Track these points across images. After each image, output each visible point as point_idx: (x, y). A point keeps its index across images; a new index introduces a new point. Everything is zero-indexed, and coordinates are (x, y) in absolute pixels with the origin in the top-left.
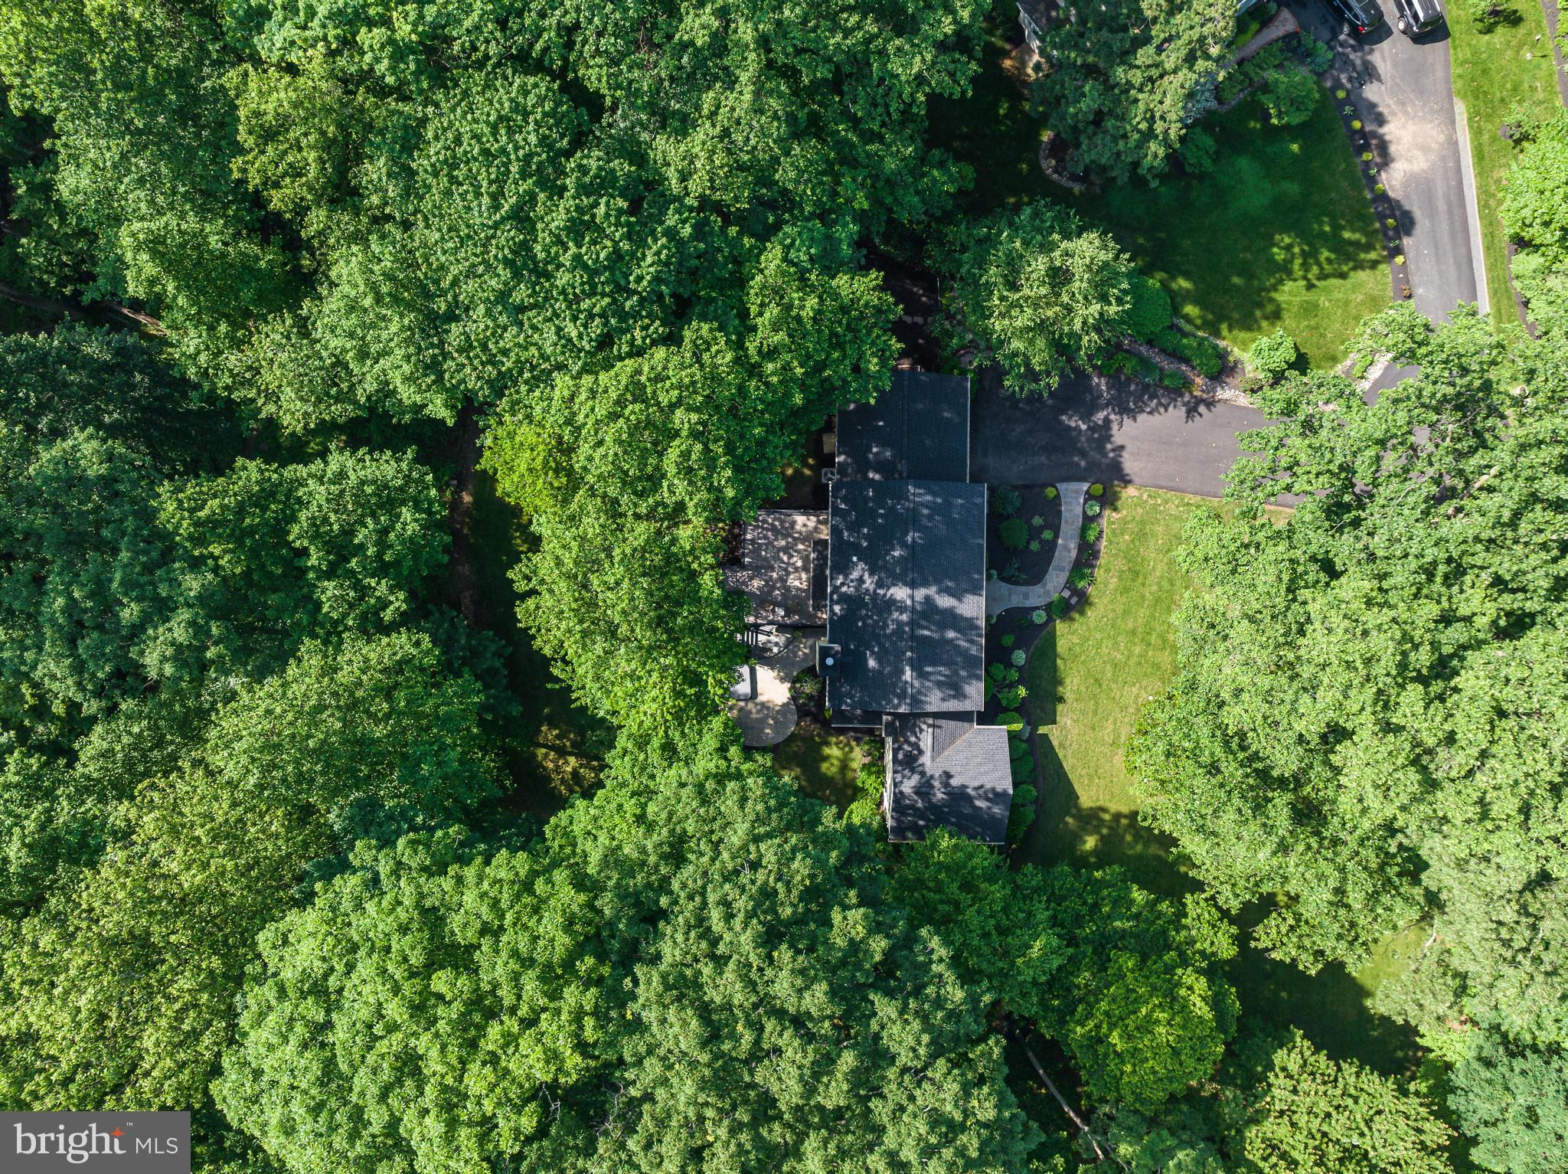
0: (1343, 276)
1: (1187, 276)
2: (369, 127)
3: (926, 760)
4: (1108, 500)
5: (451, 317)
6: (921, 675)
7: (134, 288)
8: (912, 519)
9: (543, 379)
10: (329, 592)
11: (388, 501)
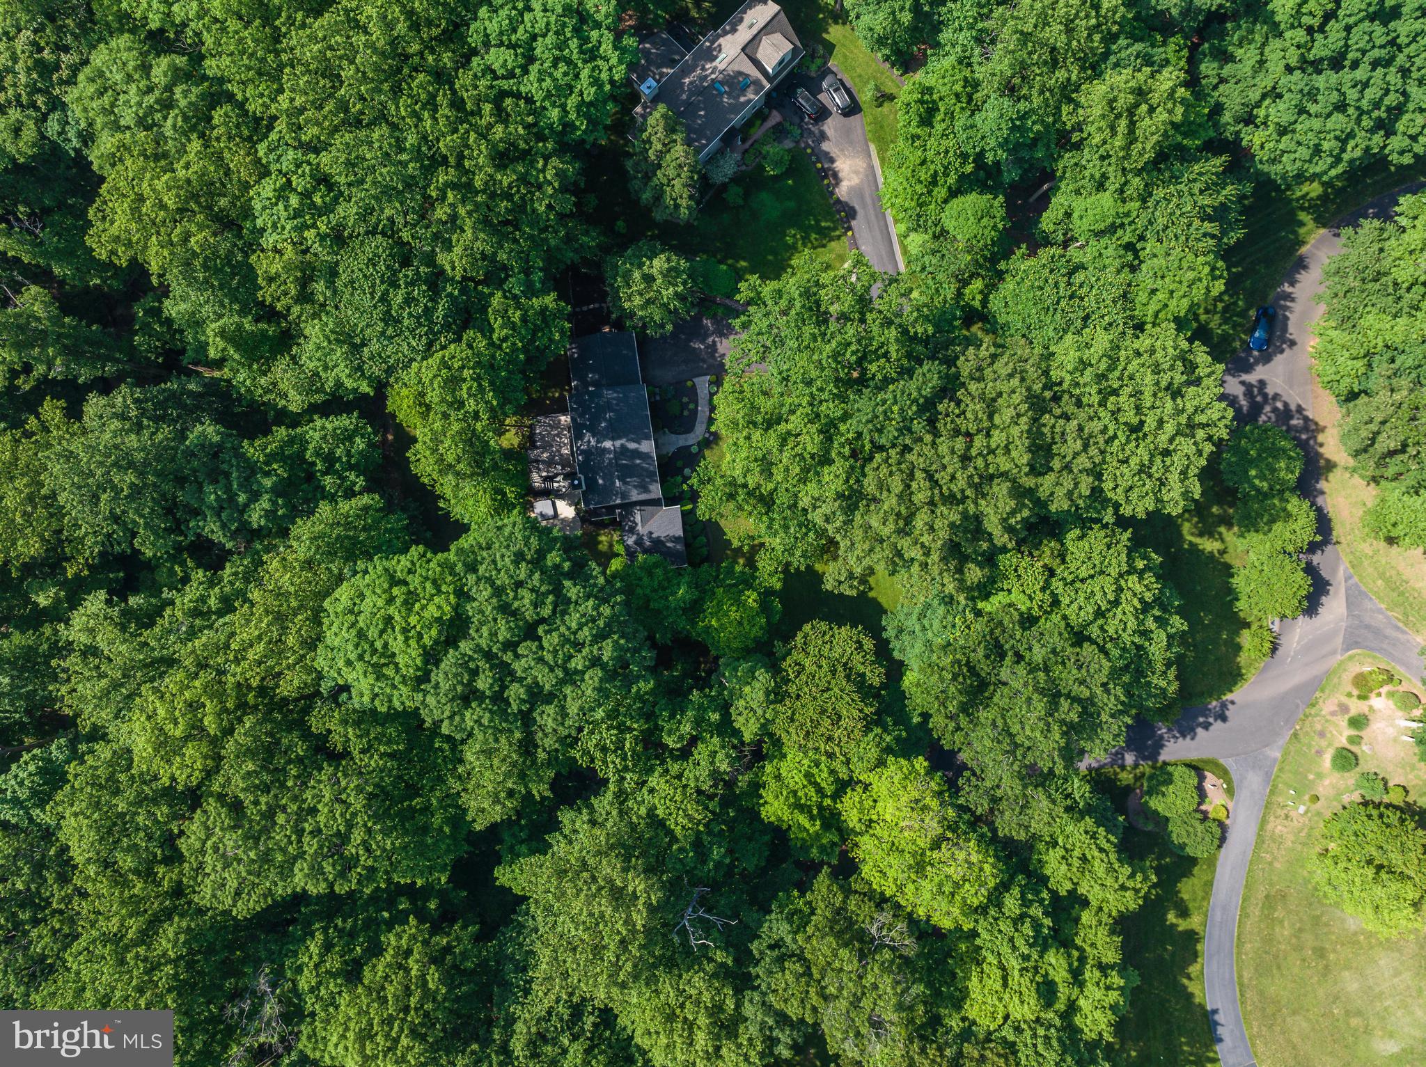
0: (824, 246)
1: (744, 259)
2: (314, 269)
3: (639, 527)
4: (718, 383)
5: (363, 345)
6: (625, 483)
7: (212, 353)
8: (608, 406)
9: (407, 366)
10: (328, 481)
11: (348, 437)
